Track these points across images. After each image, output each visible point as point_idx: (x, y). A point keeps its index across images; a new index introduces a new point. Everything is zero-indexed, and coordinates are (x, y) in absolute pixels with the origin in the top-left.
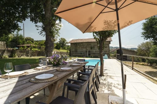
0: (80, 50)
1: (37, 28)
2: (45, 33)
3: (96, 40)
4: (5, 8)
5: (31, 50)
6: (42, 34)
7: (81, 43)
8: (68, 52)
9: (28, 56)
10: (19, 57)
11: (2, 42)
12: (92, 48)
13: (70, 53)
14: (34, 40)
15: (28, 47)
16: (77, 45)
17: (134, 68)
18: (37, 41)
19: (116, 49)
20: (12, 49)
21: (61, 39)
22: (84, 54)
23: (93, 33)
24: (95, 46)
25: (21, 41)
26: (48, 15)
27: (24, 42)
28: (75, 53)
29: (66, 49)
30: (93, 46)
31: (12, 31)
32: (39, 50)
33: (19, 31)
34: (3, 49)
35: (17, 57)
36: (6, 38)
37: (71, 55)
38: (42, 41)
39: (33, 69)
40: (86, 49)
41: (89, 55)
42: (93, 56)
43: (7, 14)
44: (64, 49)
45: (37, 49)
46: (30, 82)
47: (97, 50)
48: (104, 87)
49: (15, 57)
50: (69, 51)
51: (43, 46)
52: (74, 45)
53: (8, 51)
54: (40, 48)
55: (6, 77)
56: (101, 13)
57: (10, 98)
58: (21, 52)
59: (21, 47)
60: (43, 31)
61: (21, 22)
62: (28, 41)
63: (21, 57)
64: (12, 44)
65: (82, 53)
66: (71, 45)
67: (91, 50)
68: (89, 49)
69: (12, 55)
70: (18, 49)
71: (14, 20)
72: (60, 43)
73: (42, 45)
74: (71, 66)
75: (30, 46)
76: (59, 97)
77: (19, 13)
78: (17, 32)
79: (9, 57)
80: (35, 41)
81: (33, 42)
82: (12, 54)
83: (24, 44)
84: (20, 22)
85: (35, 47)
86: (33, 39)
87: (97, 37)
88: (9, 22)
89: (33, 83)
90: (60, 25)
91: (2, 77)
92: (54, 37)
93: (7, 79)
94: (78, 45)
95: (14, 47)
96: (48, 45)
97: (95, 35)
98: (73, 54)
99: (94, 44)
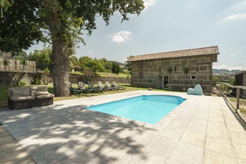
0: (148, 74)
7: (150, 60)
10: (45, 84)
12: (170, 70)
13: (132, 79)
16: (142, 64)
22: (156, 82)
24: (178, 65)
28: (138, 79)
30: (173, 67)
40: (160, 73)
47: (183, 74)
52: (137, 65)
53: (30, 74)
63: (48, 84)
65: (153, 79)
67: (169, 75)
68: (165, 73)
69: (35, 81)
94: (145, 64)
98: (136, 81)
99: (176, 62)
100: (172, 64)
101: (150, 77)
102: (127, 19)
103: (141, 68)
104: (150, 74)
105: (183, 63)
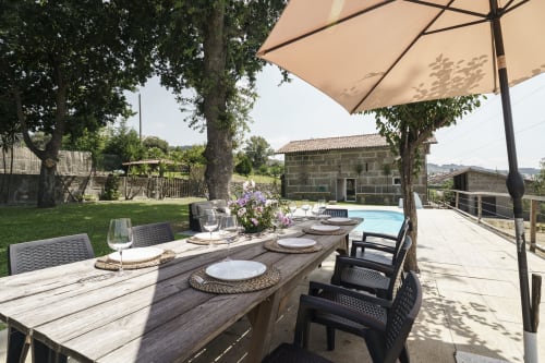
0: (316, 177)
1: (180, 105)
2: (205, 122)
3: (388, 140)
4: (89, 48)
5: (161, 176)
6: (196, 125)
7: (322, 152)
8: (275, 183)
9: (152, 196)
10: (127, 199)
11: (81, 154)
12: (359, 170)
13: (283, 187)
14: (170, 145)
15: (153, 166)
16: (307, 158)
17: (538, 245)
18: (177, 149)
19: (448, 171)
20: (107, 174)
21: (252, 139)
22: (332, 189)
23: (375, 114)
24: (371, 161)
25: (132, 149)
26: (216, 61)
27: (141, 151)
28: (299, 186)
29: (269, 175)
30: (363, 163)
31: (107, 119)
32: (186, 178)
33: (126, 118)
34: (84, 174)
35: (121, 200)
36: (92, 140)
37: (286, 193)
38: (194, 147)
39: (185, 240)
40: (340, 174)
41: (350, 192)
42: (363, 199)
43: (94, 67)
44: (264, 172)
45: (178, 175)
46: (191, 287)
47: (380, 176)
48: (430, 314)
49: (116, 199)
50: (279, 182)
51: (197, 165)
52: (297, 159)
53: (98, 180)
54: (187, 170)
55: (112, 267)
56: (423, 33)
57: (148, 350)
58: (133, 182)
59: (134, 170)
60: (199, 114)
61: (133, 90)
62: (151, 150)
63: (134, 198)
64: (107, 158)
65: (326, 186)
66: (286, 159)
67: (356, 178)
68: (349, 173)
69: (110, 193)
70: (125, 175)
71: (112, 84)
72: (250, 155)
73: (193, 161)
74: (307, 233)
75: (159, 164)
76: (284, 346)
77: (128, 62)
78: (123, 122)
79: (102, 198)
80: (172, 149)
81: (165, 151)
82: (109, 187)
83: (140, 159)
84: (129, 89)
85: (172, 169)
86: (166, 144)
87: (392, 127)
88: (100, 90)
89: (205, 292)
90: (252, 91)
91: (99, 265)
92: (233, 134)
93: (116, 273)
94: (312, 158)
95: (112, 169)
96: (215, 161)
97: (384, 120)
98: (295, 189)
99: (367, 155)
100: (362, 158)
101: (321, 181)
102: (289, 80)
103: (304, 164)
104: (321, 176)
105: (379, 156)
